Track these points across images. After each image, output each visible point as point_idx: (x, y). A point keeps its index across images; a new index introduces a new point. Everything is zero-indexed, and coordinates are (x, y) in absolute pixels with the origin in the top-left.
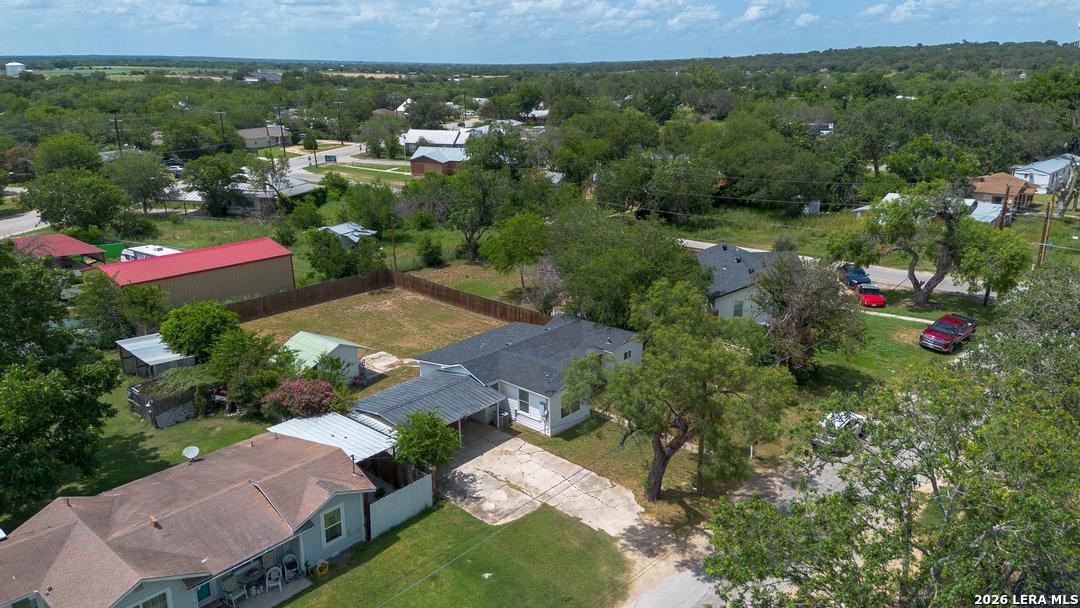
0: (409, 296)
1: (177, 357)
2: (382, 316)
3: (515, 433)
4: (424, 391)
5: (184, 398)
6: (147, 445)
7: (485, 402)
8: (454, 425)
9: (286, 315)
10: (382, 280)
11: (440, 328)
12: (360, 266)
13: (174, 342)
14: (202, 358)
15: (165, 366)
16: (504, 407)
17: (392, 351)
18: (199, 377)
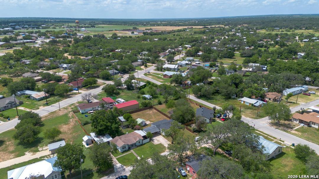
0: (155, 111)
1: (125, 120)
2: (150, 114)
3: (161, 135)
4: (151, 128)
5: (125, 126)
6: (122, 131)
7: (158, 130)
8: (153, 133)
9: (137, 113)
10: (151, 107)
11: (157, 117)
12: (148, 106)
13: (124, 118)
14: (127, 121)
15: (124, 121)
16: (160, 131)
17: (150, 121)
18: (127, 123)
